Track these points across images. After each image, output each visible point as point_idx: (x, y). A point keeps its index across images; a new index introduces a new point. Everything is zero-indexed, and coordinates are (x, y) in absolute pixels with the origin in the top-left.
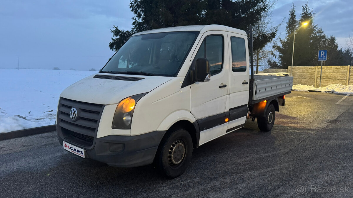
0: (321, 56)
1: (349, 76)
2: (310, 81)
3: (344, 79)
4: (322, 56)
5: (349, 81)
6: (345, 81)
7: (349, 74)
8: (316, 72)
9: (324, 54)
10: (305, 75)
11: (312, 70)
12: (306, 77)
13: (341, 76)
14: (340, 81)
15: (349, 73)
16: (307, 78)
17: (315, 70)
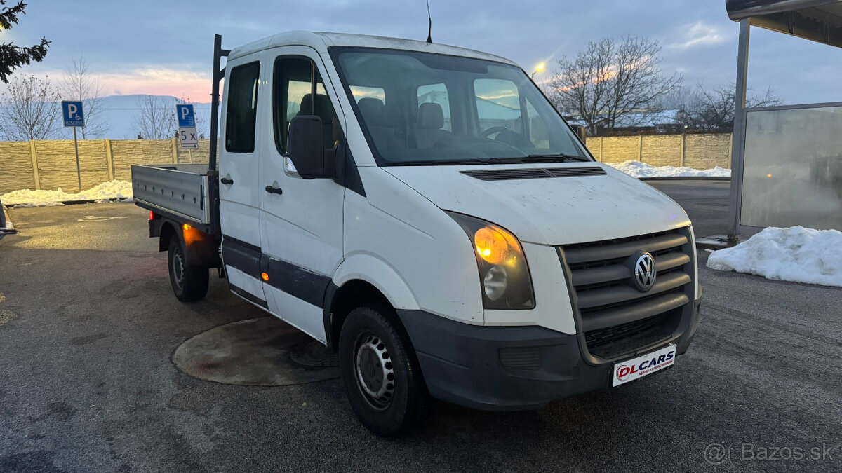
0: (70, 117)
1: (113, 161)
2: (21, 179)
3: (104, 170)
4: (74, 115)
5: (114, 173)
6: (105, 173)
7: (112, 157)
8: (34, 156)
9: (76, 110)
10: (4, 165)
11: (22, 150)
12: (8, 170)
13: (94, 162)
14: (95, 173)
15: (112, 155)
16: (13, 173)
17: (30, 150)
